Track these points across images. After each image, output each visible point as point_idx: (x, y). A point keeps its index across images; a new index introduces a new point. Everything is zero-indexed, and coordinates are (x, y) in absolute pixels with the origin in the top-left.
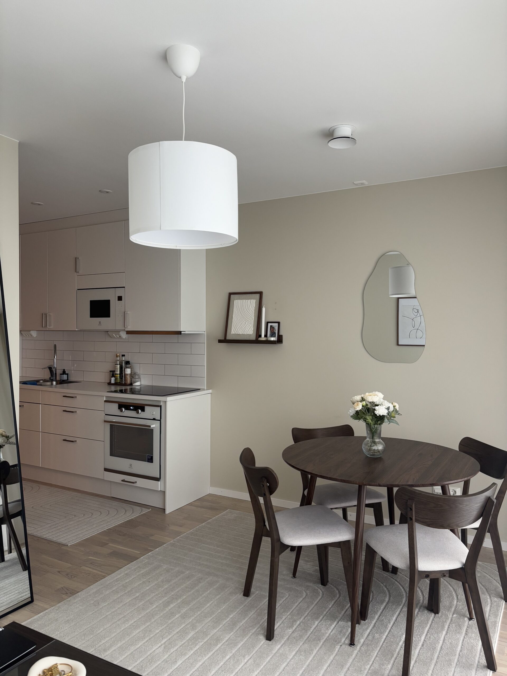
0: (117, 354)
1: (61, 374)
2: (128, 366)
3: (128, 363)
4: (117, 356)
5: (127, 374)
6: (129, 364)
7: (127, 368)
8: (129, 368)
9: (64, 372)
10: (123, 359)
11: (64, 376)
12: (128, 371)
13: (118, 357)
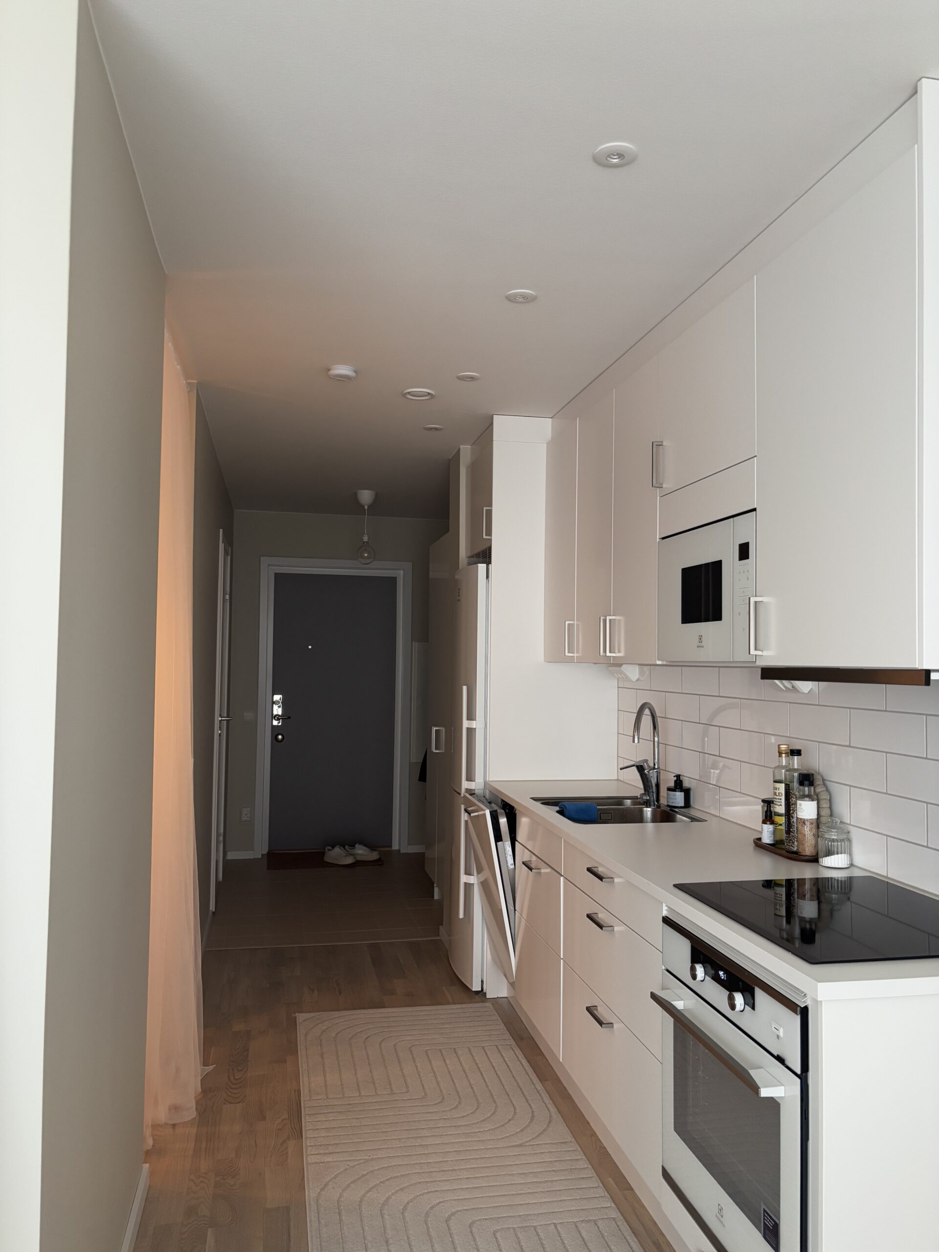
0: (779, 746)
1: (669, 789)
2: (807, 793)
3: (807, 779)
4: (780, 754)
5: (803, 822)
6: (811, 784)
7: (803, 797)
8: (810, 797)
9: (679, 784)
10: (796, 767)
11: (675, 795)
12: (807, 810)
13: (784, 755)
